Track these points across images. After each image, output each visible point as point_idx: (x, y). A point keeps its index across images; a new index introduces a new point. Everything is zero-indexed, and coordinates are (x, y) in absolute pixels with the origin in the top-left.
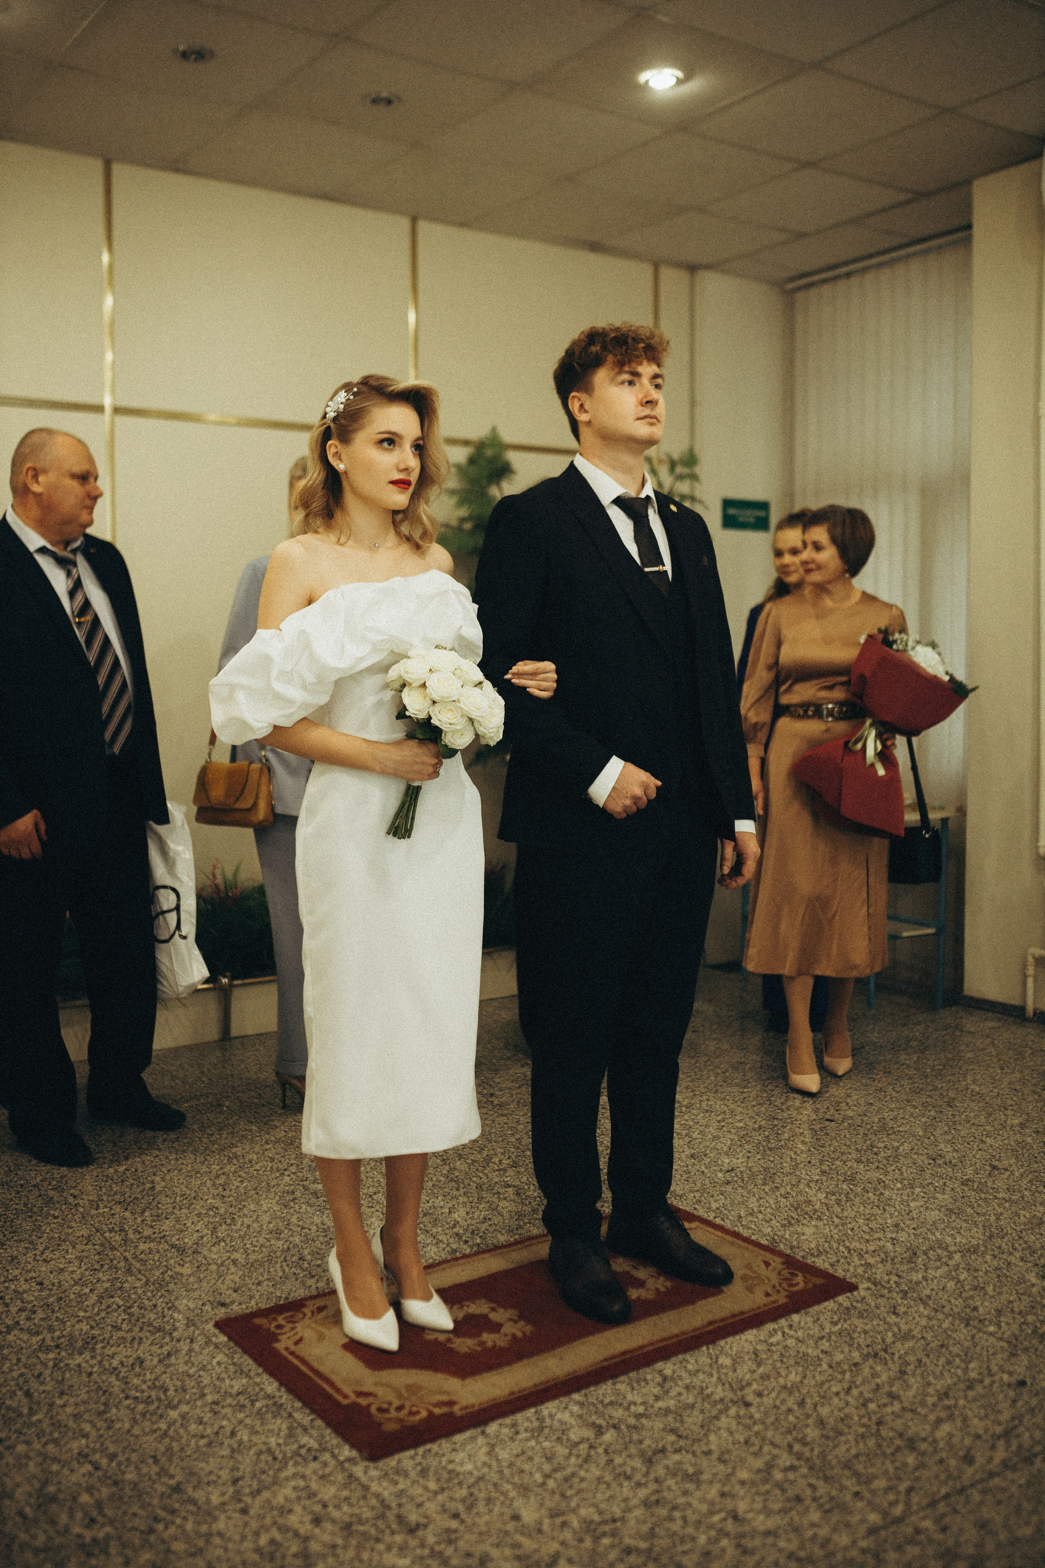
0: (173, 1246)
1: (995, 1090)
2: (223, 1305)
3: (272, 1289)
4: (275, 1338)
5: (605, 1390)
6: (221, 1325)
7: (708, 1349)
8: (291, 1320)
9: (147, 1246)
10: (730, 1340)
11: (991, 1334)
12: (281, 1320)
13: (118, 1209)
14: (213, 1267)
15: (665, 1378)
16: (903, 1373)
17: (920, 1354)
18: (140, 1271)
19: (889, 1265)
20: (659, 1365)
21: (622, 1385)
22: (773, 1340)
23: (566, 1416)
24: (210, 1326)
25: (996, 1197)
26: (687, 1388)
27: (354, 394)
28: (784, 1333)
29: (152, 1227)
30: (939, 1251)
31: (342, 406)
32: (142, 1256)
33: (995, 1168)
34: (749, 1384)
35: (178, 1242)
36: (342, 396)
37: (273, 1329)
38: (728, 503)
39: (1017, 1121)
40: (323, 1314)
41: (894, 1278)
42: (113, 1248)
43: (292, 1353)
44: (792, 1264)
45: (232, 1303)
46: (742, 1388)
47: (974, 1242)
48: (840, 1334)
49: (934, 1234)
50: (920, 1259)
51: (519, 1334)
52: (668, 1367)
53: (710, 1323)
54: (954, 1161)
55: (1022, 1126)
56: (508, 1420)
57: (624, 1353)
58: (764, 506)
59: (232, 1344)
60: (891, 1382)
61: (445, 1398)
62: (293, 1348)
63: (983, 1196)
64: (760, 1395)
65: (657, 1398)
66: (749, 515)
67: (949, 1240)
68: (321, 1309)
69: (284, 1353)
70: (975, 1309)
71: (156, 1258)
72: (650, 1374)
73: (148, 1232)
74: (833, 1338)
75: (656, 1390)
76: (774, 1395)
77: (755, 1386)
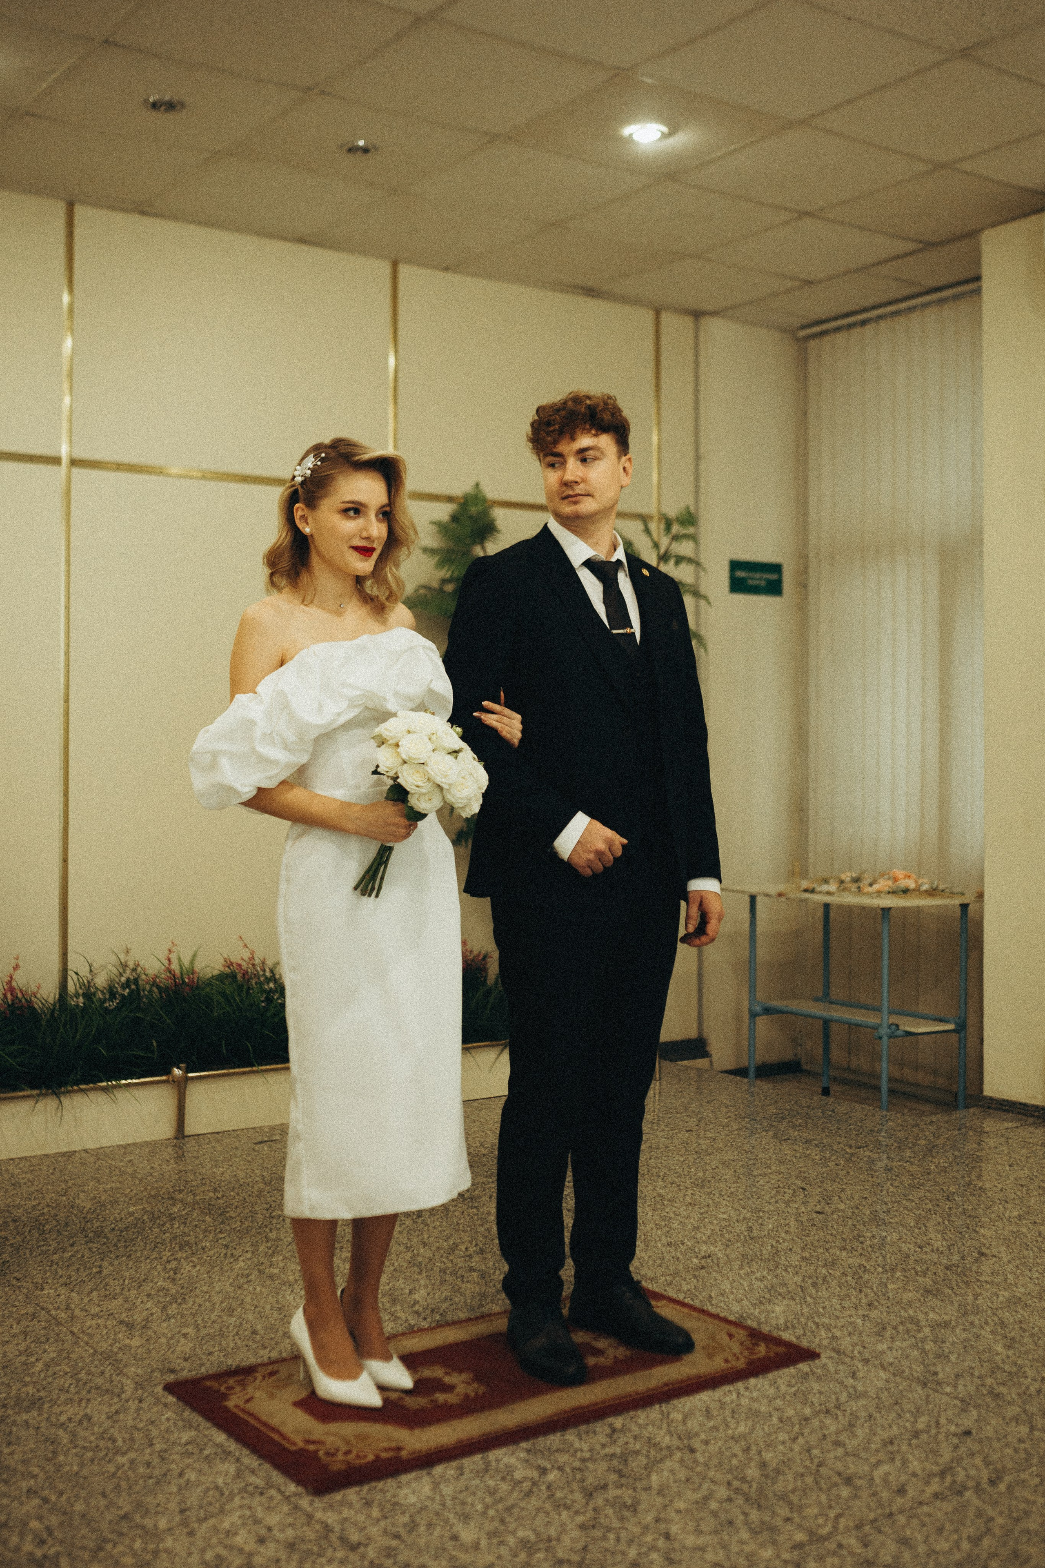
0: (121, 1322)
1: (999, 1186)
2: (172, 1371)
3: (223, 1359)
4: (225, 1397)
5: (554, 1440)
6: (169, 1388)
7: (661, 1407)
8: (243, 1385)
9: (94, 1322)
10: (683, 1400)
11: (948, 1394)
12: (231, 1382)
13: (63, 1291)
14: (164, 1340)
15: (614, 1430)
16: (851, 1425)
17: (872, 1410)
18: (87, 1344)
19: (855, 1338)
20: (611, 1420)
21: (571, 1436)
22: (727, 1399)
23: (513, 1460)
24: (159, 1389)
25: (978, 1280)
26: (635, 1438)
27: (322, 460)
28: (739, 1394)
29: (99, 1306)
30: (909, 1326)
31: (309, 472)
32: (90, 1330)
33: (983, 1254)
34: (697, 1434)
35: (126, 1319)
36: (310, 462)
37: (223, 1389)
38: (735, 565)
39: (1016, 1214)
40: (274, 1378)
41: (858, 1348)
42: (59, 1324)
43: (243, 1410)
44: (755, 1335)
45: (182, 1370)
46: (690, 1438)
47: (947, 1318)
48: (795, 1395)
49: (906, 1311)
50: (889, 1333)
51: (472, 1394)
52: (618, 1422)
53: (666, 1385)
54: (941, 1249)
55: (1020, 1217)
56: (454, 1464)
57: (574, 1409)
58: (776, 568)
59: (181, 1404)
60: (838, 1432)
61: (393, 1445)
62: (242, 1405)
63: (965, 1279)
64: (707, 1443)
65: (604, 1446)
66: (759, 579)
67: (921, 1316)
68: (272, 1374)
69: (236, 1410)
70: (936, 1374)
71: (104, 1332)
72: (601, 1428)
73: (95, 1310)
74: (788, 1397)
75: (604, 1440)
76: (720, 1443)
77: (703, 1436)
